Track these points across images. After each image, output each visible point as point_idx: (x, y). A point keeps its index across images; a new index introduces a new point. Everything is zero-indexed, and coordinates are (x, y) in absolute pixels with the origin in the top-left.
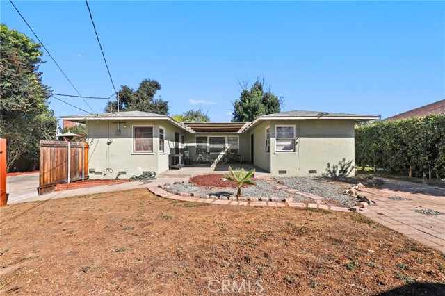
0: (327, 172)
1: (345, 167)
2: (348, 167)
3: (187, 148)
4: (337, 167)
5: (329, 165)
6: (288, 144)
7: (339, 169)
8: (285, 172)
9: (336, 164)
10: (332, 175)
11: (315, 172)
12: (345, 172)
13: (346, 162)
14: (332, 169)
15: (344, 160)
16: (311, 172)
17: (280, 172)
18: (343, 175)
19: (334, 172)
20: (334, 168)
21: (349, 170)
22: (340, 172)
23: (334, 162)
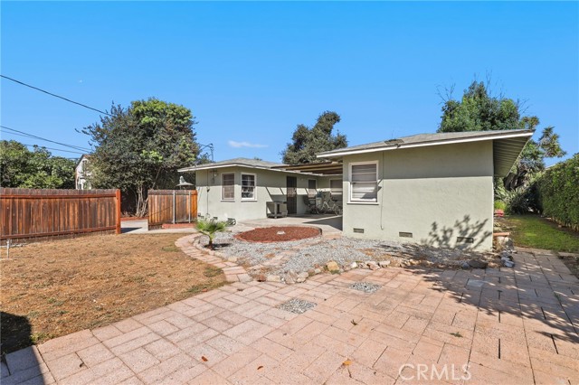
0: (430, 238)
1: (470, 232)
2: (475, 234)
3: (320, 195)
4: (451, 231)
5: (435, 226)
6: (370, 189)
7: (456, 234)
8: (361, 231)
9: (451, 225)
10: (440, 244)
11: (409, 235)
12: (470, 240)
13: (472, 222)
14: (441, 235)
15: (467, 219)
16: (402, 234)
17: (355, 230)
18: (465, 246)
19: (446, 239)
20: (445, 232)
21: (478, 238)
22: (460, 239)
23: (446, 222)
